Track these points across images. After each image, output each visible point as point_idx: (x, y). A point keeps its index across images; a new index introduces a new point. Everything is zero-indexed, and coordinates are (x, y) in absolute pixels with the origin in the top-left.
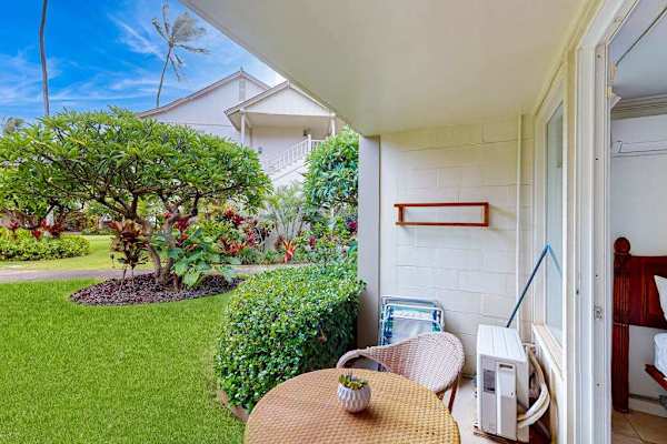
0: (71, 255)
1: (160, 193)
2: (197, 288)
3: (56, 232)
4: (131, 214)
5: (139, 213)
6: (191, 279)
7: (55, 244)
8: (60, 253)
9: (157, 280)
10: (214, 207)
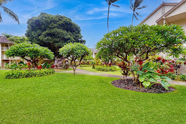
0: (113, 71)
1: (134, 52)
2: (149, 88)
3: (110, 65)
4: (126, 59)
5: (128, 59)
6: (147, 84)
7: (110, 68)
8: (111, 70)
9: (134, 82)
10: (152, 57)
